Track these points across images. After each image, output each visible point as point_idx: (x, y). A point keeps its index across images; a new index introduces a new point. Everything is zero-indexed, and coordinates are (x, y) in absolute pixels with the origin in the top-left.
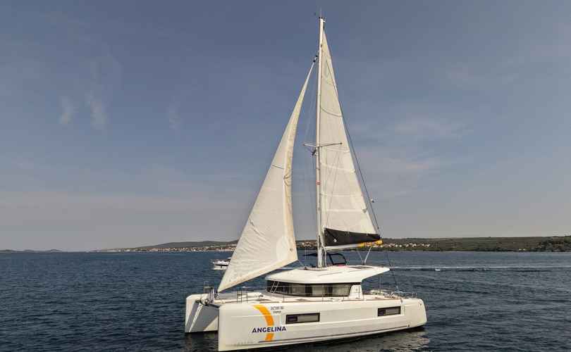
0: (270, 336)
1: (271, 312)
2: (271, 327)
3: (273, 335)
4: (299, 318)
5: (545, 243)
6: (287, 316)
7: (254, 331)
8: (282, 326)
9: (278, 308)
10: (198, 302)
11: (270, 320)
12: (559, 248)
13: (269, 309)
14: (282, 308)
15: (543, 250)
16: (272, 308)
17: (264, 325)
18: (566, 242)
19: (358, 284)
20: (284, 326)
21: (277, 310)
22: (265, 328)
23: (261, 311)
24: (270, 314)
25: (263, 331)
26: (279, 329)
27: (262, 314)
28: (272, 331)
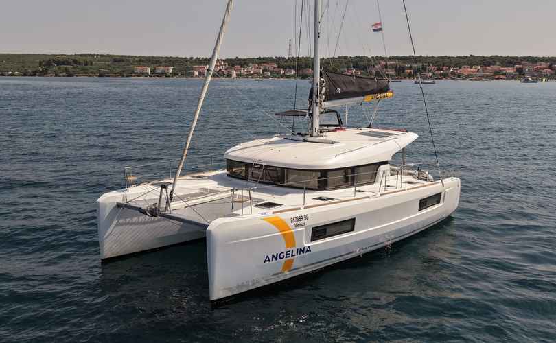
1: (292, 225)
2: (290, 249)
3: (292, 261)
4: (328, 230)
5: (49, 64)
6: (313, 229)
7: (267, 259)
8: (306, 245)
9: (300, 218)
11: (289, 238)
12: (66, 70)
13: (289, 222)
14: (306, 217)
15: (43, 73)
16: (293, 220)
17: (282, 247)
18: (75, 62)
19: (385, 163)
20: (308, 245)
21: (299, 223)
22: (283, 253)
23: (277, 227)
24: (290, 230)
25: (280, 258)
26: (302, 251)
27: (278, 230)
28: (292, 256)
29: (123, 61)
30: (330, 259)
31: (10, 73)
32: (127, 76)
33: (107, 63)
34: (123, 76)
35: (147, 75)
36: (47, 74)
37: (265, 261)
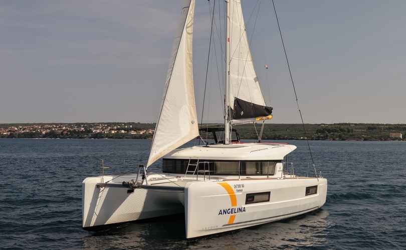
0: (232, 218)
1: (235, 190)
2: (234, 207)
3: (234, 216)
4: (256, 198)
6: (247, 195)
7: (220, 213)
8: (243, 206)
9: (239, 186)
10: (98, 186)
11: (234, 199)
13: (233, 188)
14: (243, 186)
16: (235, 187)
17: (229, 206)
19: (280, 161)
20: (244, 206)
21: (239, 189)
22: (229, 209)
23: (226, 189)
24: (233, 193)
25: (228, 213)
26: (240, 210)
27: (227, 192)
28: (235, 213)
29: (375, 128)
30: (257, 220)
31: (302, 138)
32: (385, 140)
33: (363, 130)
34: (382, 140)
35: (400, 139)
36: (327, 138)
37: (220, 214)
